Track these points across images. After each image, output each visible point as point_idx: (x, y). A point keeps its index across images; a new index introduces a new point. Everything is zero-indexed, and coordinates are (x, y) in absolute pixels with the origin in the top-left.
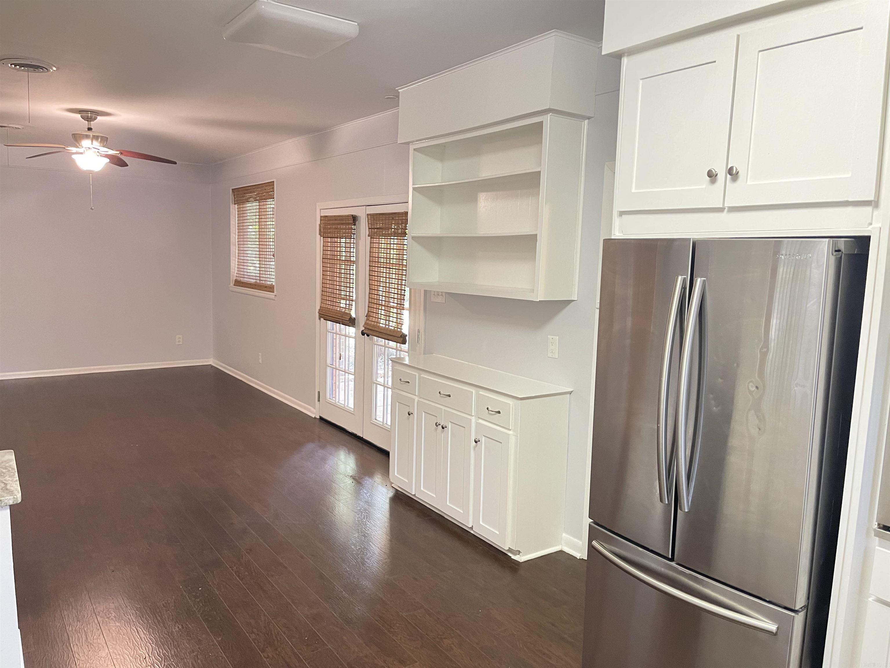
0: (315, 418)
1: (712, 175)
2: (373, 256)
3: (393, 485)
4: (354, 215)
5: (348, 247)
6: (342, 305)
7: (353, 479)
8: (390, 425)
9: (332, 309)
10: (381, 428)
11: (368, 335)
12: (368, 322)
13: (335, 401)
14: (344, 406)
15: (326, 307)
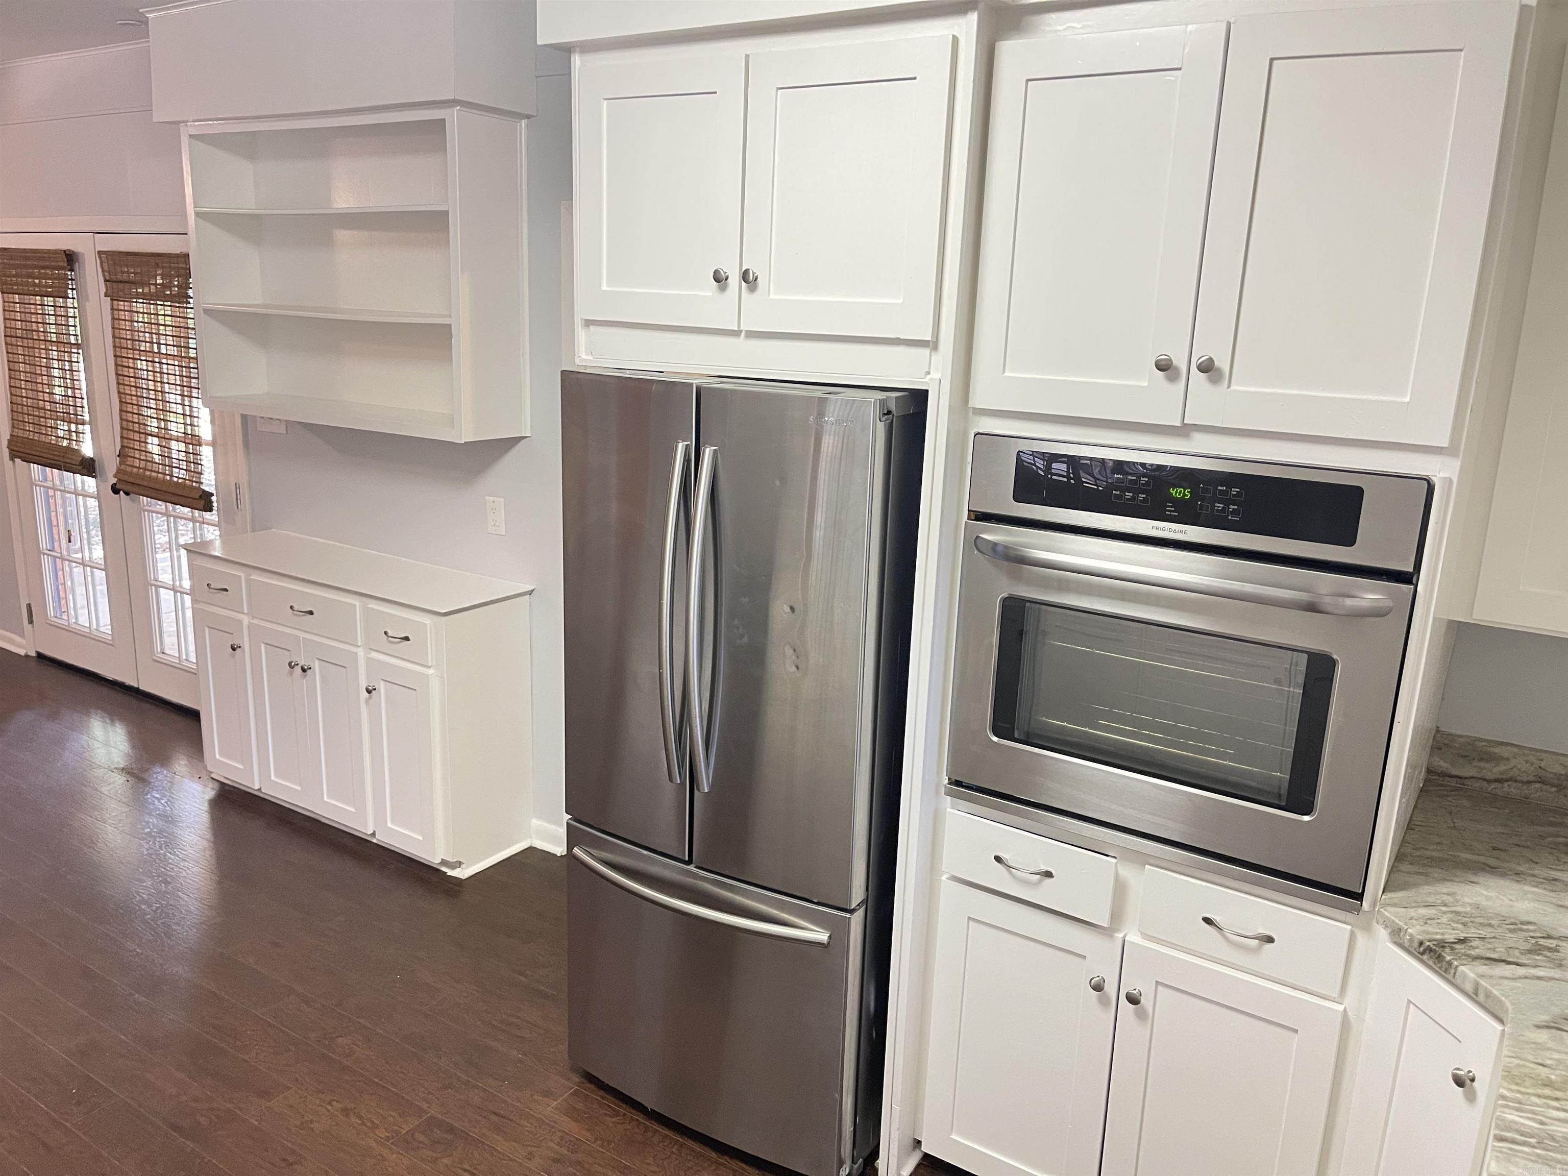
0: (27, 656)
1: (719, 278)
2: (122, 336)
3: (213, 776)
4: (69, 250)
5: (61, 316)
6: (61, 433)
7: (129, 773)
8: (195, 661)
9: (38, 441)
10: (178, 668)
11: (127, 494)
12: (123, 467)
13: (68, 620)
14: (90, 630)
15: (25, 436)
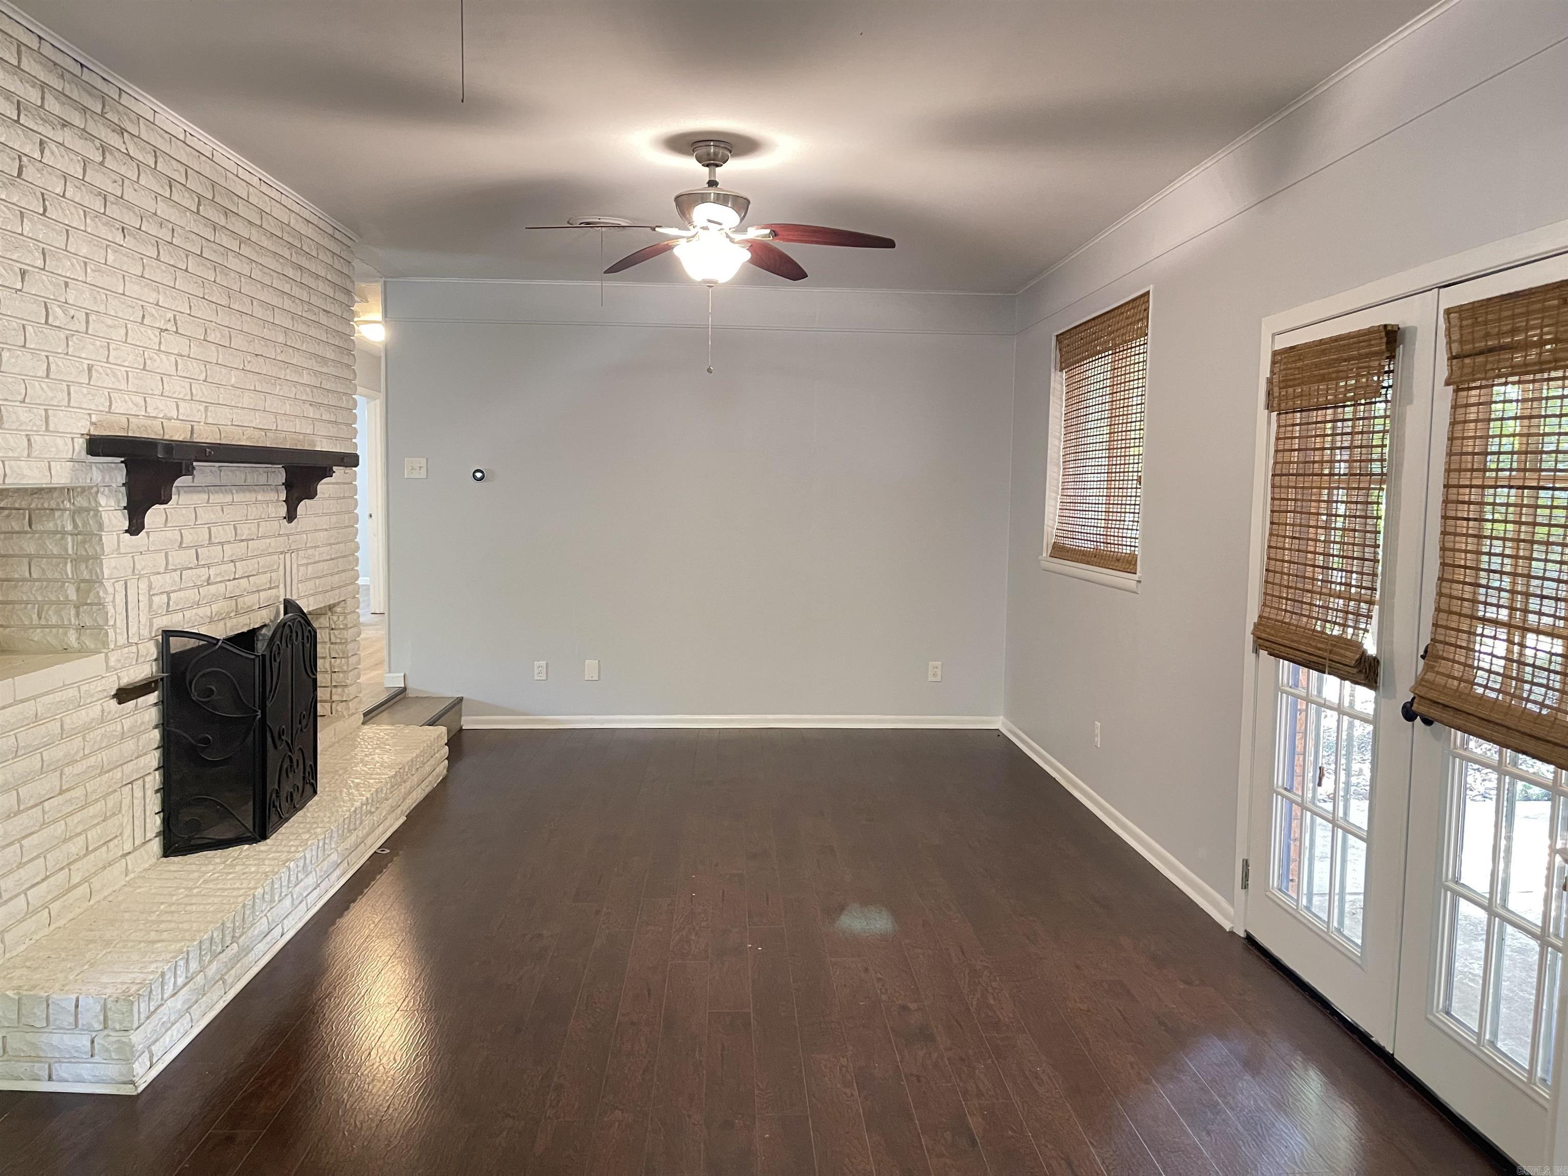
0: (1232, 933)
4: (1393, 327)
6: (1331, 616)
9: (1297, 626)
10: (1471, 1052)
11: (1428, 722)
12: (1430, 676)
13: (1298, 902)
14: (1329, 928)
15: (1279, 618)
